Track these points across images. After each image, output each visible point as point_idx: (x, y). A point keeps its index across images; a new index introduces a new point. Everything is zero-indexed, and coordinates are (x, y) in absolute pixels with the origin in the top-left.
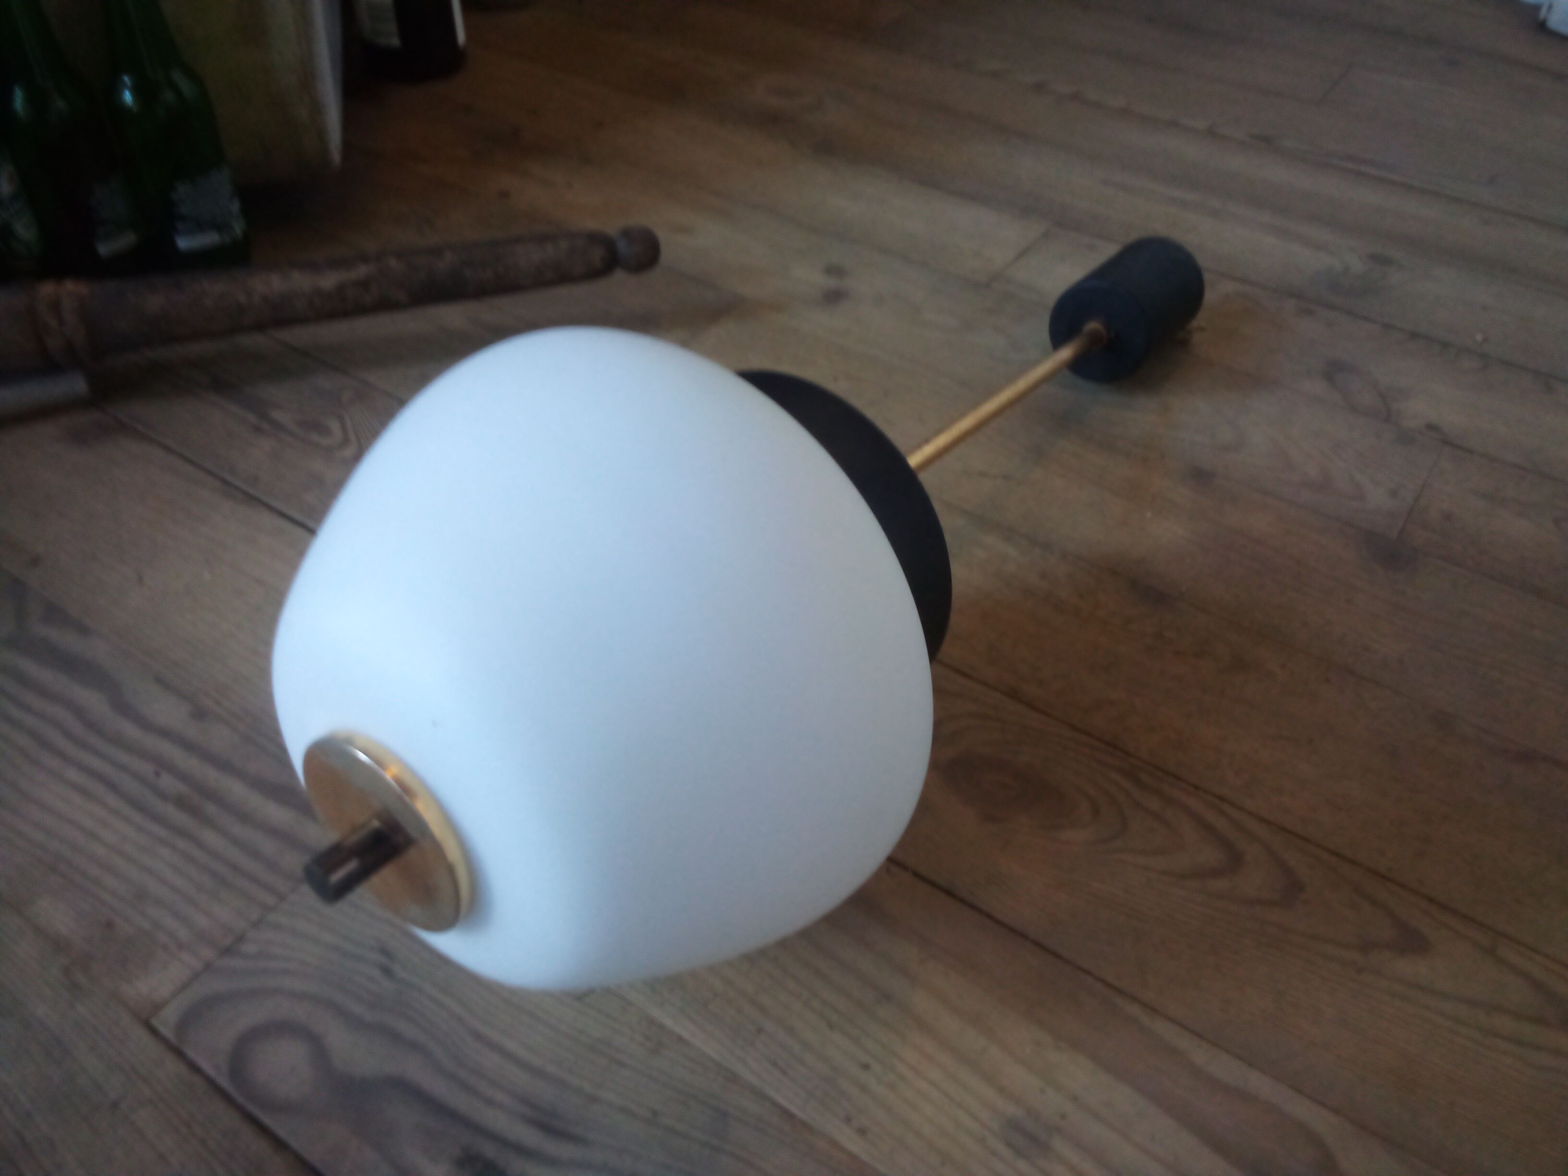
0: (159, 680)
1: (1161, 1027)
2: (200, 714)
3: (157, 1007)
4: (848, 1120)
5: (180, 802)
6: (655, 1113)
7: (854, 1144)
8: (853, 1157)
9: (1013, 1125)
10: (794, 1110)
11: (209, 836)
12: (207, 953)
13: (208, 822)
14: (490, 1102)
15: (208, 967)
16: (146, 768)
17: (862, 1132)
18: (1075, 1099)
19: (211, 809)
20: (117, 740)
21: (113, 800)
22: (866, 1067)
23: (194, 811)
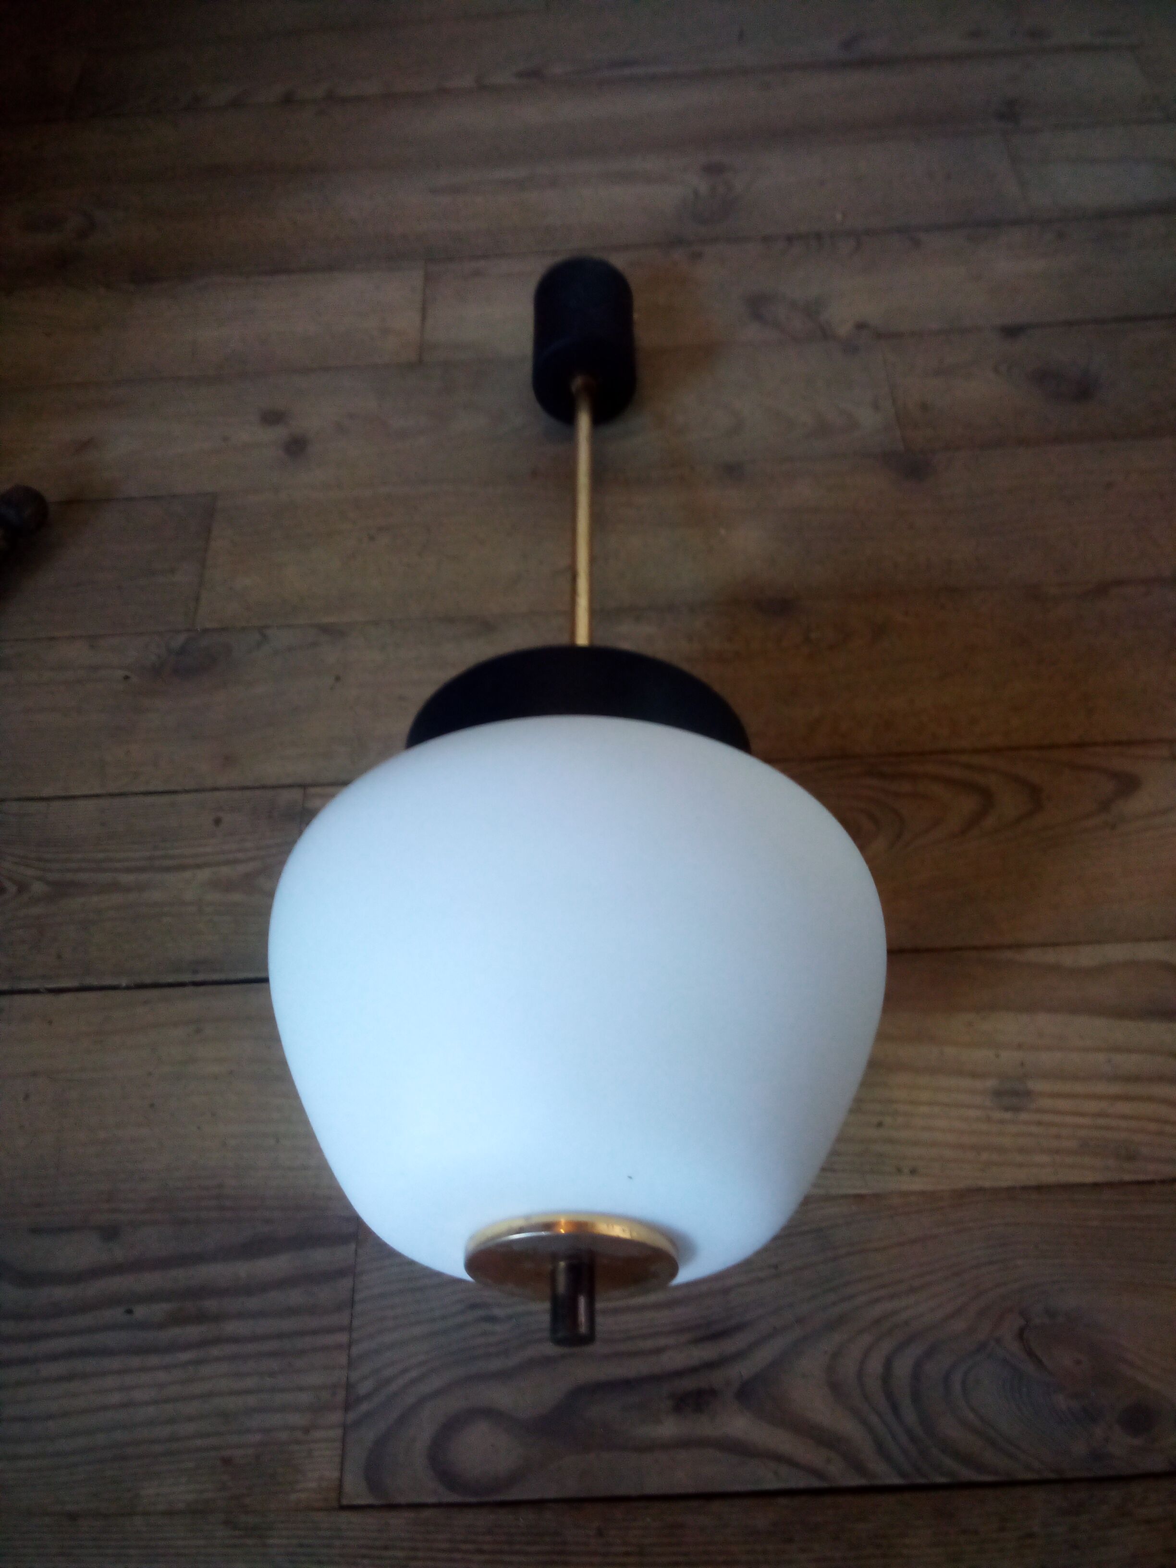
0: (36, 1231)
1: (1032, 955)
2: (110, 1233)
3: (340, 1487)
4: (899, 1170)
5: (177, 1319)
6: (776, 1267)
7: (916, 1184)
8: (922, 1193)
9: (998, 1094)
10: (863, 1191)
11: (231, 1327)
12: (336, 1417)
13: (218, 1318)
14: (658, 1351)
15: (345, 1428)
16: (116, 1314)
17: (913, 1172)
18: (1020, 1047)
19: (211, 1305)
20: (57, 1311)
21: (115, 1363)
22: (880, 1125)
23: (201, 1318)
